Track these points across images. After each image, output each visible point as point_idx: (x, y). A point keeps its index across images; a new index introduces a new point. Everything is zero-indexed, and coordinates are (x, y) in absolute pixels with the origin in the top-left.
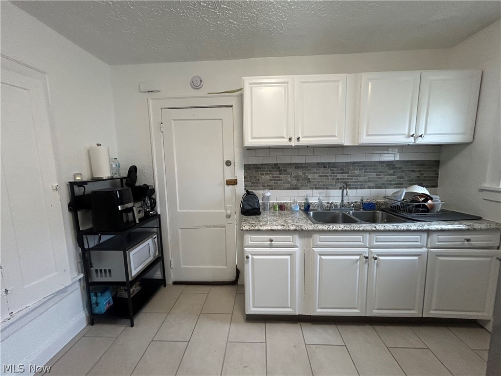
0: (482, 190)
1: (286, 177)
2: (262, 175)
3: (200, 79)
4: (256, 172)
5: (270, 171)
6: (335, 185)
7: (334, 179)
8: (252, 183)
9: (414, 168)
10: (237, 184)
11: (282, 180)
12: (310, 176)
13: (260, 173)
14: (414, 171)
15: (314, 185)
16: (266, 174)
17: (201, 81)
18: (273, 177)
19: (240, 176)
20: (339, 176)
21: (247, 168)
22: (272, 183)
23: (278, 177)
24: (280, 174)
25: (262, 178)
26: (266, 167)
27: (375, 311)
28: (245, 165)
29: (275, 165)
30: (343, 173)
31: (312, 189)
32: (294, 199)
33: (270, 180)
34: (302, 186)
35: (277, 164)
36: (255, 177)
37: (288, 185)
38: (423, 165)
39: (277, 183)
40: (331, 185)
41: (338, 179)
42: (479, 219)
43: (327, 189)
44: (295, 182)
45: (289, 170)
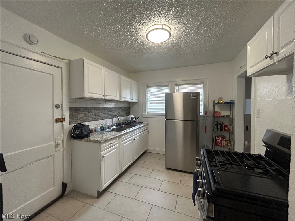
0: (142, 115)
1: (91, 114)
2: (79, 114)
3: (37, 39)
4: (76, 112)
5: (84, 111)
6: (108, 117)
7: (108, 115)
8: (74, 119)
9: (126, 109)
10: (64, 121)
11: (89, 116)
12: (100, 114)
13: (78, 113)
14: (126, 110)
15: (102, 118)
16: (82, 113)
17: (37, 41)
18: (85, 115)
19: (67, 115)
20: (109, 113)
21: (71, 110)
22: (85, 118)
23: (88, 115)
24: (88, 113)
25: (79, 116)
26: (81, 109)
27: (134, 159)
28: (70, 108)
29: (86, 108)
30: (110, 112)
31: (101, 120)
32: (98, 126)
33: (84, 117)
34: (97, 119)
35: (87, 107)
36: (75, 116)
37: (92, 119)
38: (127, 108)
39: (87, 118)
40: (107, 117)
41: (109, 114)
42: (143, 123)
43: (106, 119)
44: (94, 117)
45: (92, 111)
